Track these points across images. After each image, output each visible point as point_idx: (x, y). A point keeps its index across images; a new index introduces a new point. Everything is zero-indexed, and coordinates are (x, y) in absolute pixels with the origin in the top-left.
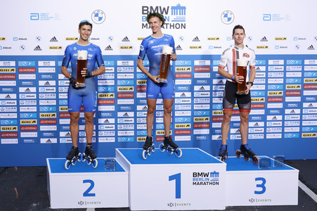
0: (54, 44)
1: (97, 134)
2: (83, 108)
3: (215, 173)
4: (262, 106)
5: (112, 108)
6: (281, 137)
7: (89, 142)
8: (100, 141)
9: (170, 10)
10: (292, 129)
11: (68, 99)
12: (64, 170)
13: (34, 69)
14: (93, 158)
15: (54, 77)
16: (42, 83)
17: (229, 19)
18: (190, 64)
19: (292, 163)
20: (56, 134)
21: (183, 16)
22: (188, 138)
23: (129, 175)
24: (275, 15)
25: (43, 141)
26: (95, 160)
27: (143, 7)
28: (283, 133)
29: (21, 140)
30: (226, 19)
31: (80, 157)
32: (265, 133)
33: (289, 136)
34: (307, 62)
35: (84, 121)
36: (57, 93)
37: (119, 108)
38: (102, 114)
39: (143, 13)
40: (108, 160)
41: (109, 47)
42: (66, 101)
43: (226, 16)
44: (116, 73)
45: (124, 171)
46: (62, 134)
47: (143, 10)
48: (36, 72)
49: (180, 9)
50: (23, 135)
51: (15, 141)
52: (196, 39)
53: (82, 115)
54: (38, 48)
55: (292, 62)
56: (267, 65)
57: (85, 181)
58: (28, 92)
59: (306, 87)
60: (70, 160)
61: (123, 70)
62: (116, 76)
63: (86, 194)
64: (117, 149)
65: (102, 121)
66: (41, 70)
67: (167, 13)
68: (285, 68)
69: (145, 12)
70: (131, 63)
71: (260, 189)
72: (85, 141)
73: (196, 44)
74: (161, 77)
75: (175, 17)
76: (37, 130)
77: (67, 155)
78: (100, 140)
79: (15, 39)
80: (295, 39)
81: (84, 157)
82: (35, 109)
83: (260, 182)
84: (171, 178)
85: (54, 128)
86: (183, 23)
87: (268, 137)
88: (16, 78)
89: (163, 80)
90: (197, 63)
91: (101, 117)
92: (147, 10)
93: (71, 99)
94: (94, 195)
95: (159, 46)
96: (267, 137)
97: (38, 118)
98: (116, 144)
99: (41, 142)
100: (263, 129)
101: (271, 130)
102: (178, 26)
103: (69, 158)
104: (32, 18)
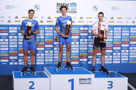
0: (16, 20)
1: (36, 60)
2: (30, 49)
3: (89, 79)
5: (43, 49)
6: (119, 63)
7: (32, 64)
8: (37, 64)
9: (69, 5)
10: (125, 59)
11: (23, 45)
12: (20, 77)
13: (7, 31)
14: (34, 71)
15: (17, 34)
16: (11, 37)
17: (96, 9)
18: (78, 29)
19: (125, 75)
20: (17, 61)
21: (76, 7)
22: (77, 63)
23: (50, 79)
24: (117, 7)
25: (11, 63)
26: (35, 72)
27: (57, 3)
28: (121, 61)
29: (1, 63)
30: (95, 9)
31: (28, 71)
32: (112, 61)
33: (123, 62)
34: (131, 29)
35: (30, 54)
36: (18, 42)
37: (46, 49)
38: (38, 51)
39: (57, 6)
40: (41, 73)
41: (42, 21)
42: (22, 46)
43: (95, 8)
44: (45, 33)
45: (47, 77)
46: (20, 60)
47: (57, 5)
48: (8, 32)
49: (74, 4)
50: (2, 61)
52: (81, 18)
54: (9, 21)
55: (125, 29)
56: (113, 30)
57: (30, 82)
58: (4, 41)
59: (131, 40)
60: (23, 72)
61: (48, 31)
62: (45, 34)
63: (30, 88)
64: (45, 67)
65: (38, 55)
66: (10, 31)
67: (68, 6)
68: (122, 31)
69: (58, 6)
70: (52, 28)
71: (110, 86)
72: (30, 64)
73: (81, 20)
74: (66, 35)
75: (72, 8)
76: (8, 59)
77: (22, 70)
78: (37, 63)
80: (126, 18)
81: (30, 71)
82: (7, 49)
83: (110, 83)
84: (69, 81)
85: (16, 58)
86: (75, 11)
89: (67, 36)
90: (81, 29)
91: (38, 53)
93: (24, 44)
94: (34, 88)
95: (65, 21)
96: (113, 63)
97: (9, 53)
98: (44, 65)
99: (10, 64)
100: (111, 59)
101: (115, 59)
102: (73, 12)
103: (23, 71)
104: (7, 8)
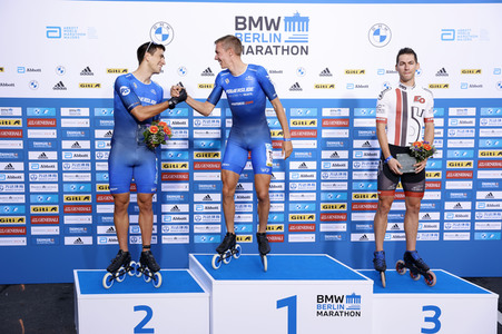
0: (87, 79)
1: (159, 229)
3: (354, 296)
4: (436, 185)
5: (184, 187)
6: (468, 238)
7: (147, 244)
8: (164, 242)
9: (282, 22)
10: (489, 225)
12: (101, 290)
13: (54, 122)
16: (66, 144)
17: (383, 38)
18: (315, 114)
19: (488, 283)
20: (91, 230)
21: (305, 33)
22: (310, 238)
23: (210, 298)
24: (461, 31)
25: (69, 241)
26: (158, 273)
27: (237, 18)
28: (472, 231)
29: (32, 239)
30: (378, 38)
31: (132, 269)
32: (441, 231)
33: (483, 236)
36: (93, 161)
37: (196, 187)
38: (168, 197)
39: (237, 29)
43: (377, 33)
44: (191, 129)
45: (200, 290)
46: (101, 230)
47: (237, 23)
48: (57, 126)
49: (299, 21)
50: (35, 230)
51: (21, 241)
52: (326, 72)
53: (133, 198)
54: (60, 85)
55: (489, 111)
56: (446, 117)
57: (137, 308)
58: (43, 159)
61: (202, 123)
62: (191, 134)
63: (138, 329)
65: (167, 208)
66: (65, 123)
67: (276, 29)
68: (478, 122)
69: (240, 26)
70: (217, 112)
71: (431, 325)
72: (139, 241)
73: (326, 80)
75: (291, 34)
76: (59, 223)
77: (108, 263)
78: (166, 240)
79: (20, 70)
80: (496, 71)
81: (139, 270)
82: (55, 188)
83: (432, 314)
84: (280, 304)
85: (87, 219)
86: (305, 45)
87: (447, 237)
88: (23, 137)
90: (326, 112)
91: (166, 202)
92: (243, 23)
94: (152, 331)
96: (445, 238)
97: (60, 202)
98: (191, 247)
99: (66, 243)
100: (438, 224)
101: (452, 226)
102: (295, 50)
103: (113, 270)
104: (50, 34)
